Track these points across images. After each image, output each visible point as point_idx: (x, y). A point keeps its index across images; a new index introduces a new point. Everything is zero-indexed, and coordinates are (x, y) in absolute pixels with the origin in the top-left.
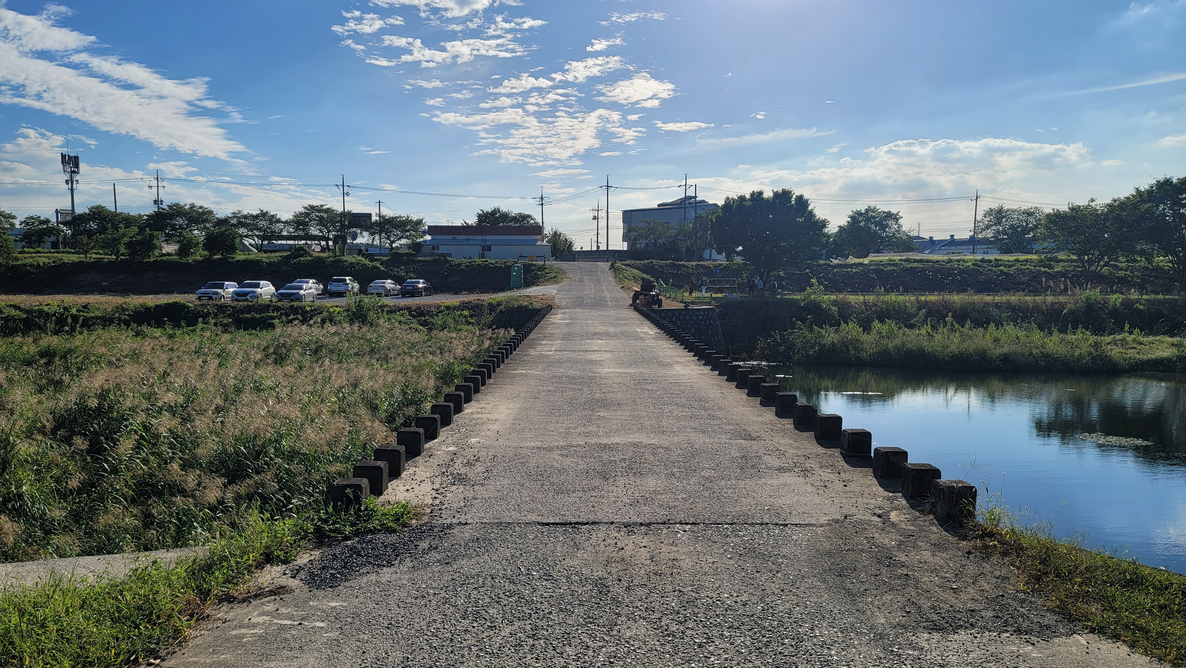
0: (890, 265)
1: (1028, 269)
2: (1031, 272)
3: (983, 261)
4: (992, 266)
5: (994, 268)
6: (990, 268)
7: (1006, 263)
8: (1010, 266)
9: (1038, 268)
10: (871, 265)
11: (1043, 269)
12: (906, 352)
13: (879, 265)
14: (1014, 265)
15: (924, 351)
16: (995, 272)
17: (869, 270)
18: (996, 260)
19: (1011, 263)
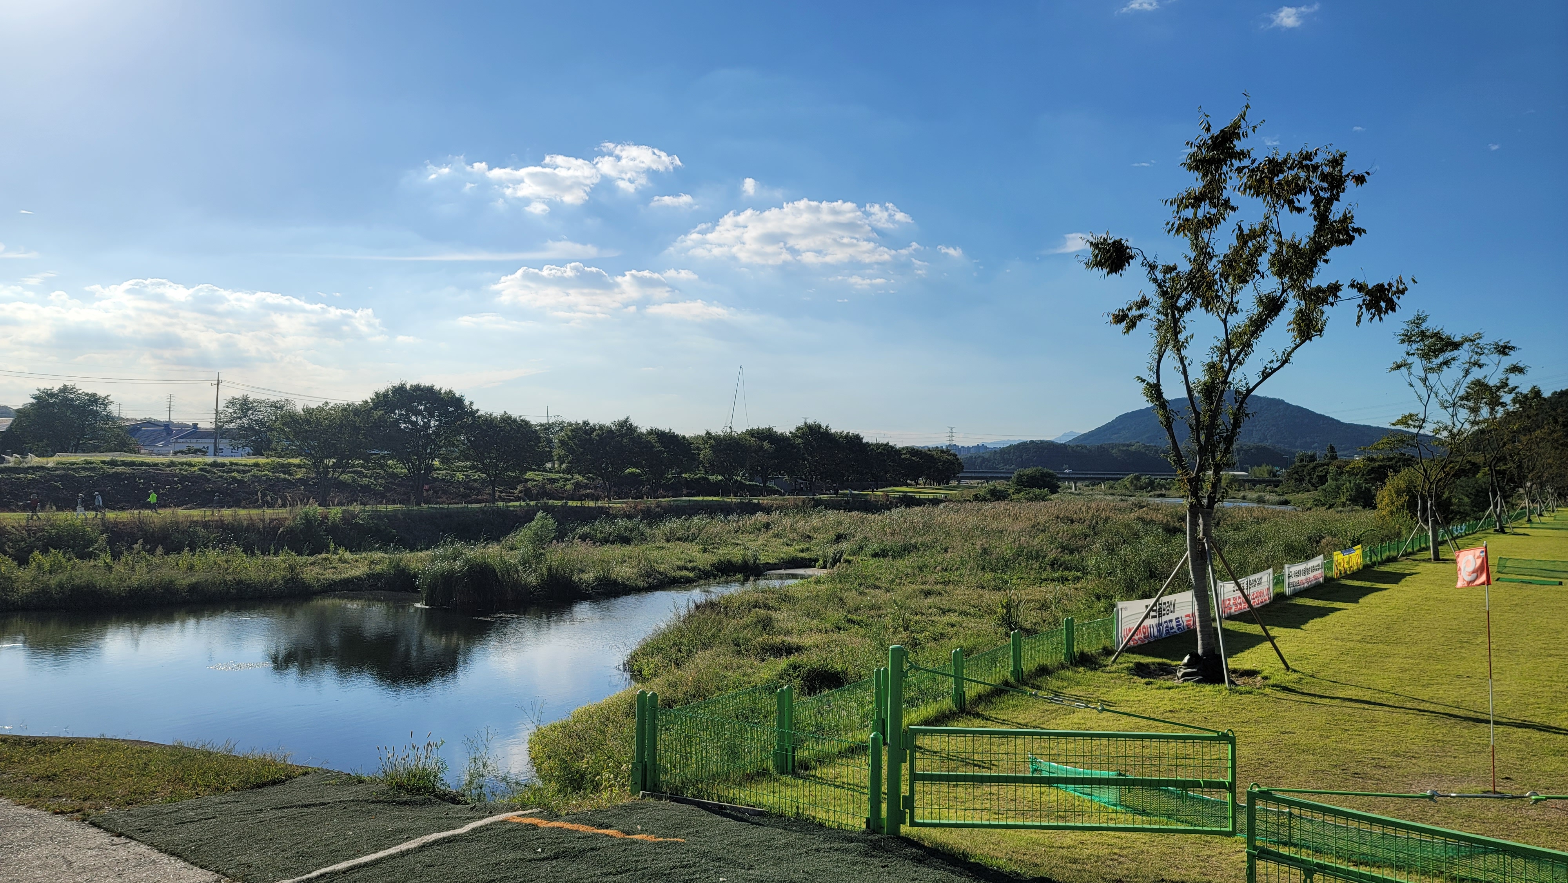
0: (84, 469)
1: (265, 475)
2: (268, 479)
3: (215, 464)
4: (224, 472)
5: (225, 475)
6: (220, 474)
7: (241, 468)
8: (245, 472)
9: (277, 474)
10: (56, 469)
11: (282, 476)
12: (72, 590)
13: (69, 469)
14: (249, 471)
15: (95, 587)
16: (226, 479)
17: (53, 475)
18: (232, 464)
19: (247, 468)
